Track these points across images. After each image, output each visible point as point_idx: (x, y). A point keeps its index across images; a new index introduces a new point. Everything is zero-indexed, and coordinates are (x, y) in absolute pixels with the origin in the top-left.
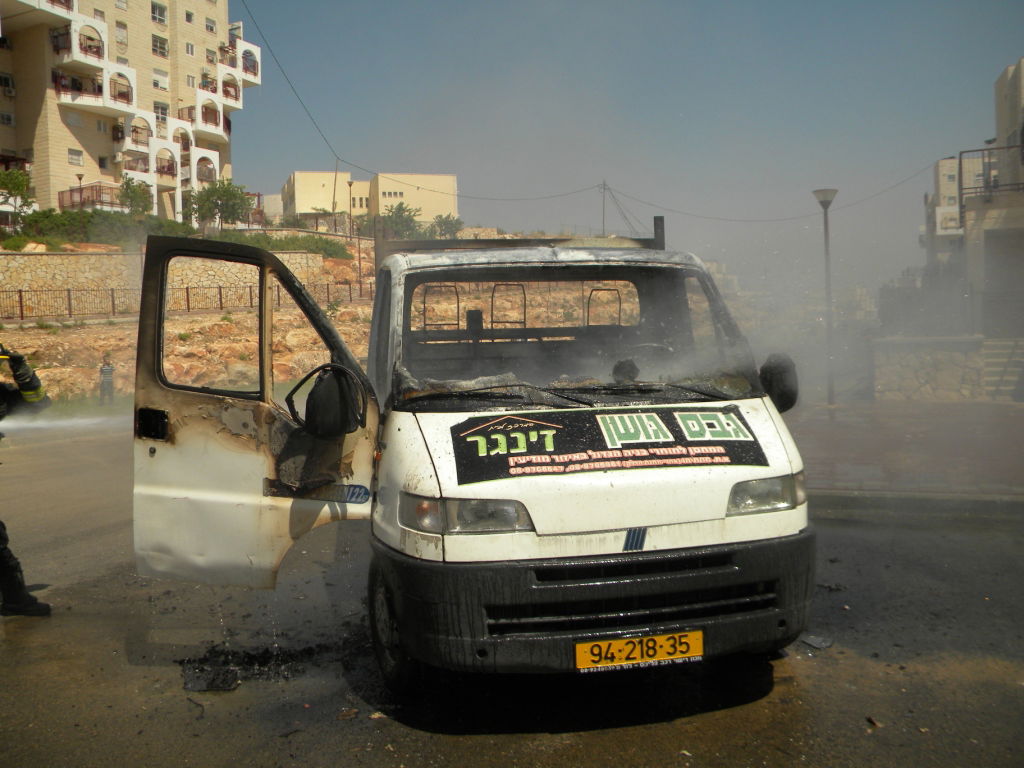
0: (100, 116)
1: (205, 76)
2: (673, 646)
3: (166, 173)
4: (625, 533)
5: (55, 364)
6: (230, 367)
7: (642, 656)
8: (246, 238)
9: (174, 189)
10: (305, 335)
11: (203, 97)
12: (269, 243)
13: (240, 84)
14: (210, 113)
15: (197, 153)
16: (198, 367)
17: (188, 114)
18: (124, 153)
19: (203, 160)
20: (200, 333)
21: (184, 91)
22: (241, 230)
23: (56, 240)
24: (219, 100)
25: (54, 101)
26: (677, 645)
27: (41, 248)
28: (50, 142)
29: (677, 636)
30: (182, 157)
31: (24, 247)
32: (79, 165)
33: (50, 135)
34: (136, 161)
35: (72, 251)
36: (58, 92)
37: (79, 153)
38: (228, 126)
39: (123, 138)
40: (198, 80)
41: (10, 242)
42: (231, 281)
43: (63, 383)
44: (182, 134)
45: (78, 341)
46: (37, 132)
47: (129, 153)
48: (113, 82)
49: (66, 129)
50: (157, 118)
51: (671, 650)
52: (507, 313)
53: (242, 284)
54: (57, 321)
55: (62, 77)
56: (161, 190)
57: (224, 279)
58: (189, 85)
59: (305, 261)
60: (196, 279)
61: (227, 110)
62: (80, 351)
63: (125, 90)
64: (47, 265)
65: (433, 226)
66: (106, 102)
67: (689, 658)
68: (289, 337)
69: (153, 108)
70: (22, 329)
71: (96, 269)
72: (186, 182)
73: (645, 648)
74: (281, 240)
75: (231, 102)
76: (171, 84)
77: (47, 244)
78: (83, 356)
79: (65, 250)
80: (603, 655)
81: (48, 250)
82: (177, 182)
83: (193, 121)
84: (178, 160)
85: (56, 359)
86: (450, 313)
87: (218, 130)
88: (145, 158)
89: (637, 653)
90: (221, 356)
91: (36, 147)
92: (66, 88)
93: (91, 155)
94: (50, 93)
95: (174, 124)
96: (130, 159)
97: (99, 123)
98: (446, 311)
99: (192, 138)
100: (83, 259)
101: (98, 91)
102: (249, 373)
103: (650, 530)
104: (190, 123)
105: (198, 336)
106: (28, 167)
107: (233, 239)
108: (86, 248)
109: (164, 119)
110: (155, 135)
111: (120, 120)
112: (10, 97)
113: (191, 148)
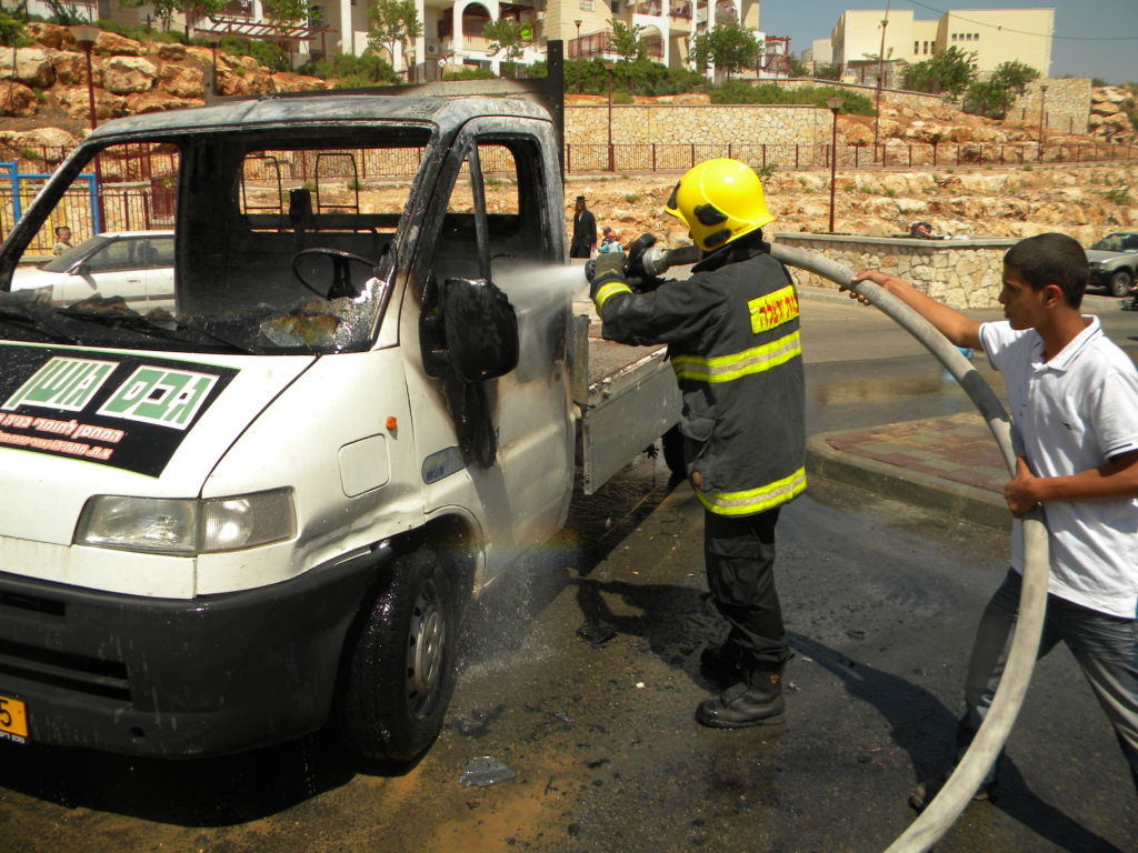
3: (680, 16)
6: (672, 234)
8: (751, 89)
9: (688, 34)
12: (777, 95)
20: (651, 195)
22: (748, 81)
32: (590, 10)
34: (649, 4)
42: (727, 138)
52: (1064, 190)
53: (739, 143)
56: (674, 36)
59: (812, 117)
60: (688, 135)
65: (994, 77)
67: (11, 734)
71: (580, 122)
72: (703, 25)
74: (793, 92)
82: (692, 27)
86: (983, 187)
90: (665, 222)
96: (643, 2)
98: (978, 184)
105: (650, 198)
106: (541, 15)
107: (736, 90)
108: (575, 100)
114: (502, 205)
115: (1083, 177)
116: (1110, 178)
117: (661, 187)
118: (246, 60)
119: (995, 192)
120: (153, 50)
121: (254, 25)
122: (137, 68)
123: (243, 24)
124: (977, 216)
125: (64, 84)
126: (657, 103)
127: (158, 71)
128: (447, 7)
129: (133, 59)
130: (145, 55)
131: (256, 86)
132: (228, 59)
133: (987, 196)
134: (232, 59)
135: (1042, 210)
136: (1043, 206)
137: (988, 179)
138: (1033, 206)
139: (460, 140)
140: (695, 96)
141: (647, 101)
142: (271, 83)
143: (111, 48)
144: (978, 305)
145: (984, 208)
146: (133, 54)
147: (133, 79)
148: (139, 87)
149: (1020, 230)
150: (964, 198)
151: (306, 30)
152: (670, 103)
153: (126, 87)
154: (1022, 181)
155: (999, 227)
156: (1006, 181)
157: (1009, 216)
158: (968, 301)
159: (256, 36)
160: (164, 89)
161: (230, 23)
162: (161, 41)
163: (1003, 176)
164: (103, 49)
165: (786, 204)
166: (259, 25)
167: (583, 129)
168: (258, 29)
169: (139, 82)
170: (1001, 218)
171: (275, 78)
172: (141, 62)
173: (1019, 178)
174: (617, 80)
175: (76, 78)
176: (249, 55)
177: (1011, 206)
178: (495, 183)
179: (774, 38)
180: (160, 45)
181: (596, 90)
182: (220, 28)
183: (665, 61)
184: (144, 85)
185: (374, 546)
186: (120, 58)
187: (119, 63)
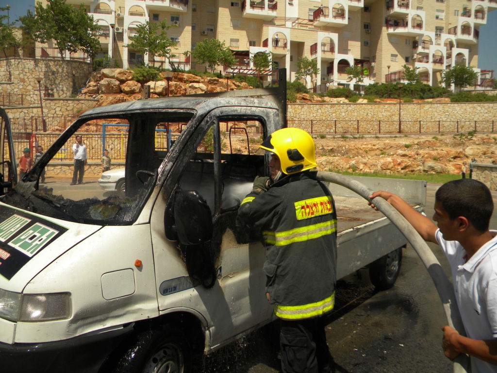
0: (408, 37)
1: (465, 9)
3: (438, 63)
5: (339, 155)
6: (425, 163)
8: (471, 95)
9: (442, 70)
10: (478, 149)
11: (462, 20)
12: (485, 98)
13: (486, 10)
14: (466, 29)
15: (455, 51)
16: (406, 162)
17: (453, 31)
18: (418, 54)
19: (459, 55)
20: (417, 144)
21: (452, 19)
22: (470, 91)
23: (373, 97)
24: (472, 21)
25: (386, 32)
27: (365, 101)
28: (383, 52)
30: (447, 54)
31: (358, 100)
32: (396, 61)
33: (383, 48)
34: (423, 57)
35: (379, 102)
36: (388, 28)
37: (396, 56)
38: (477, 34)
39: (418, 47)
40: (461, 11)
41: (353, 98)
42: (458, 118)
43: (333, 164)
44: (450, 42)
45: (353, 145)
46: (378, 48)
47: (420, 54)
48: (413, 19)
49: (390, 45)
50: (436, 35)
53: (463, 120)
54: (351, 135)
55: (390, 21)
56: (435, 72)
57: (454, 117)
58: (455, 15)
61: (476, 25)
62: (353, 150)
63: (419, 22)
64: (365, 109)
66: (409, 30)
69: (435, 30)
71: (388, 111)
72: (449, 66)
74: (493, 96)
75: (479, 21)
76: (446, 16)
77: (368, 99)
78: (354, 152)
79: (376, 102)
81: (368, 102)
82: (444, 67)
83: (455, 34)
84: (445, 56)
85: (340, 152)
87: (471, 38)
88: (426, 56)
90: (423, 157)
91: (377, 55)
92: (391, 26)
93: (402, 56)
94: (384, 29)
95: (445, 37)
96: (421, 56)
97: (406, 40)
99: (455, 43)
100: (382, 106)
102: (436, 168)
104: (454, 35)
105: (416, 146)
106: (373, 64)
107: (464, 96)
108: (386, 101)
109: (440, 35)
110: (434, 43)
111: (417, 38)
112: (368, 33)
113: (453, 48)
114: (347, 147)
117: (422, 140)
118: (244, 83)
120: (206, 80)
122: (199, 87)
123: (245, 70)
126: (425, 102)
127: (207, 88)
128: (331, 61)
129: (198, 84)
130: (202, 82)
132: (236, 83)
134: (237, 83)
139: (207, 118)
140: (443, 99)
141: (420, 101)
143: (190, 80)
146: (198, 82)
147: (197, 91)
151: (271, 71)
152: (431, 102)
153: (194, 94)
159: (250, 74)
161: (240, 69)
162: (210, 77)
164: (187, 80)
165: (485, 150)
166: (251, 70)
167: (389, 113)
168: (251, 71)
169: (199, 92)
172: (201, 85)
174: (406, 92)
175: (176, 92)
176: (245, 82)
178: (345, 138)
179: (485, 71)
180: (209, 78)
181: (396, 96)
182: (236, 71)
183: (430, 83)
185: (125, 325)
186: (193, 84)
187: (192, 85)
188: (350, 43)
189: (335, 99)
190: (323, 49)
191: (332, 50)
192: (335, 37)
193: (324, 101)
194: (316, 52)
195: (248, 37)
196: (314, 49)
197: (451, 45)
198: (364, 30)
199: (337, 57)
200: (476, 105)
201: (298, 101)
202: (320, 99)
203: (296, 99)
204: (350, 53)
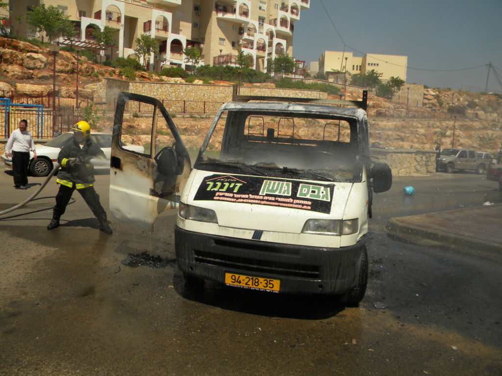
0: (235, 23)
1: (283, 4)
2: (266, 284)
3: (261, 50)
4: (254, 231)
5: (193, 134)
7: (252, 285)
8: (292, 82)
9: (264, 57)
11: (281, 14)
12: (303, 85)
13: (299, 8)
14: (284, 22)
15: (276, 41)
17: (274, 22)
18: (243, 40)
19: (279, 44)
20: (259, 125)
21: (273, 11)
22: (291, 79)
23: (208, 79)
24: (289, 16)
25: (216, 16)
26: (268, 284)
27: (201, 82)
28: (212, 35)
29: (268, 280)
30: (269, 42)
31: (194, 81)
32: (223, 45)
33: (212, 31)
34: (248, 44)
35: (214, 84)
36: (217, 13)
37: (224, 40)
38: (292, 28)
39: (243, 33)
40: (280, 6)
41: (189, 79)
43: (193, 142)
44: (270, 32)
45: (204, 125)
46: (207, 30)
47: (246, 40)
48: (241, 7)
49: (219, 29)
50: (260, 24)
51: (265, 285)
52: (418, 130)
54: (199, 115)
55: (220, 6)
56: (258, 58)
58: (275, 8)
59: (318, 95)
61: (292, 20)
62: (204, 129)
63: (246, 11)
64: (202, 90)
65: (388, 82)
66: (237, 16)
67: (273, 291)
68: (300, 131)
69: (258, 19)
70: (184, 117)
71: (223, 93)
72: (270, 54)
73: (254, 282)
74: (309, 84)
75: (294, 17)
76: (267, 8)
77: (204, 80)
78: (205, 131)
79: (211, 83)
80: (236, 280)
81: (203, 83)
82: (266, 54)
83: (276, 25)
84: (267, 44)
85: (194, 132)
86: (387, 127)
87: (287, 30)
88: (252, 43)
89: (250, 283)
91: (207, 37)
92: (221, 11)
93: (229, 41)
94: (214, 13)
95: (267, 27)
96: (246, 43)
97: (233, 26)
98: (385, 126)
99: (275, 33)
100: (217, 88)
101: (234, 11)
103: (264, 232)
104: (274, 27)
106: (202, 46)
107: (286, 82)
108: (220, 83)
109: (262, 24)
110: (257, 32)
111: (243, 25)
112: (199, 15)
113: (274, 38)
115: (424, 125)
116: (434, 126)
119: (391, 129)
120: (45, 51)
121: (82, 42)
122: (38, 58)
123: (77, 42)
124: (386, 139)
125: (5, 63)
126: (254, 86)
127: (47, 60)
128: (164, 40)
129: (37, 54)
130: (41, 53)
131: (88, 69)
133: (389, 131)
135: (411, 137)
136: (411, 136)
137: (389, 124)
138: (407, 135)
140: (269, 84)
141: (250, 85)
142: (93, 68)
143: (27, 49)
144: (403, 175)
145: (388, 136)
146: (36, 52)
147: (36, 63)
148: (39, 67)
149: (402, 145)
150: (381, 131)
151: (104, 46)
152: (259, 86)
153: (33, 66)
154: (402, 126)
155: (394, 144)
156: (396, 125)
157: (397, 139)
158: (398, 173)
159: (82, 47)
160: (49, 68)
161: (72, 41)
162: (48, 47)
163: (395, 123)
164: (24, 49)
165: (313, 131)
166: (84, 42)
167: (224, 95)
168: (83, 44)
169: (39, 64)
170: (395, 140)
171: (95, 67)
172: (40, 56)
173: (401, 124)
174: (235, 75)
175: (11, 61)
176: (83, 55)
177: (399, 135)
178: (193, 117)
179: (299, 61)
180: (48, 49)
181: (228, 79)
183: (254, 68)
184: (41, 66)
186: (31, 54)
187: (31, 56)
188: (181, 23)
189: (173, 79)
190: (157, 27)
191: (165, 28)
192: (169, 16)
193: (163, 81)
194: (150, 30)
195: (78, 6)
196: (147, 26)
197: (271, 35)
198: (195, 12)
199: (171, 37)
200: (297, 91)
201: (137, 79)
202: (158, 78)
203: (135, 76)
204: (181, 33)
